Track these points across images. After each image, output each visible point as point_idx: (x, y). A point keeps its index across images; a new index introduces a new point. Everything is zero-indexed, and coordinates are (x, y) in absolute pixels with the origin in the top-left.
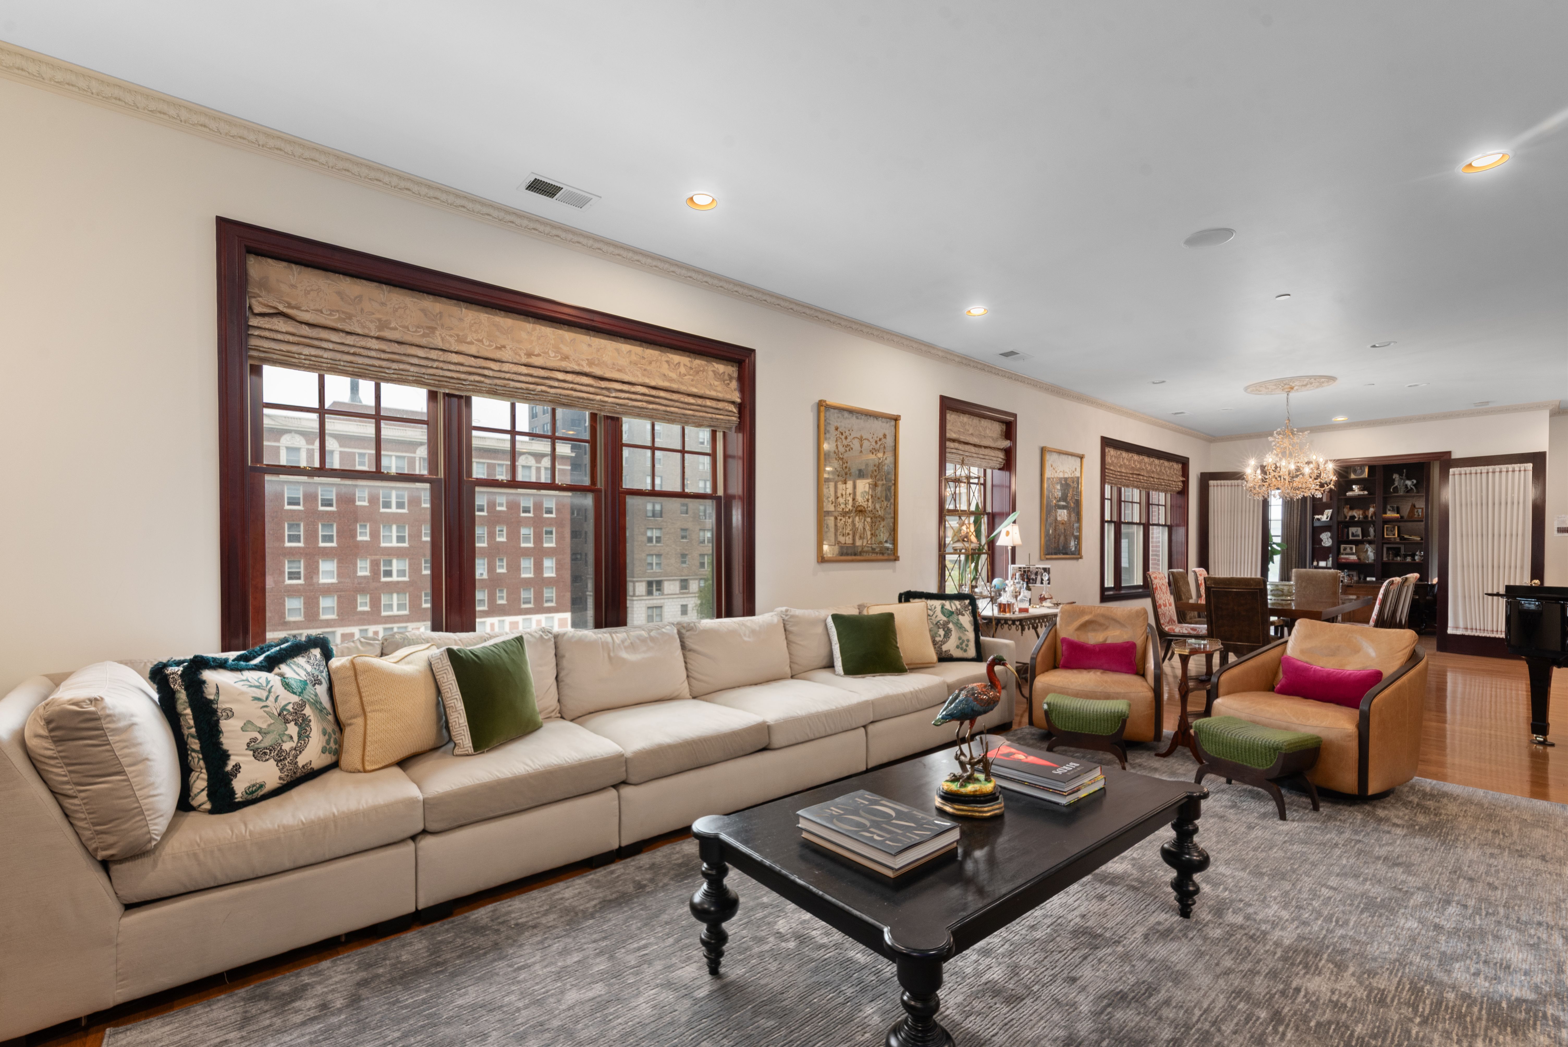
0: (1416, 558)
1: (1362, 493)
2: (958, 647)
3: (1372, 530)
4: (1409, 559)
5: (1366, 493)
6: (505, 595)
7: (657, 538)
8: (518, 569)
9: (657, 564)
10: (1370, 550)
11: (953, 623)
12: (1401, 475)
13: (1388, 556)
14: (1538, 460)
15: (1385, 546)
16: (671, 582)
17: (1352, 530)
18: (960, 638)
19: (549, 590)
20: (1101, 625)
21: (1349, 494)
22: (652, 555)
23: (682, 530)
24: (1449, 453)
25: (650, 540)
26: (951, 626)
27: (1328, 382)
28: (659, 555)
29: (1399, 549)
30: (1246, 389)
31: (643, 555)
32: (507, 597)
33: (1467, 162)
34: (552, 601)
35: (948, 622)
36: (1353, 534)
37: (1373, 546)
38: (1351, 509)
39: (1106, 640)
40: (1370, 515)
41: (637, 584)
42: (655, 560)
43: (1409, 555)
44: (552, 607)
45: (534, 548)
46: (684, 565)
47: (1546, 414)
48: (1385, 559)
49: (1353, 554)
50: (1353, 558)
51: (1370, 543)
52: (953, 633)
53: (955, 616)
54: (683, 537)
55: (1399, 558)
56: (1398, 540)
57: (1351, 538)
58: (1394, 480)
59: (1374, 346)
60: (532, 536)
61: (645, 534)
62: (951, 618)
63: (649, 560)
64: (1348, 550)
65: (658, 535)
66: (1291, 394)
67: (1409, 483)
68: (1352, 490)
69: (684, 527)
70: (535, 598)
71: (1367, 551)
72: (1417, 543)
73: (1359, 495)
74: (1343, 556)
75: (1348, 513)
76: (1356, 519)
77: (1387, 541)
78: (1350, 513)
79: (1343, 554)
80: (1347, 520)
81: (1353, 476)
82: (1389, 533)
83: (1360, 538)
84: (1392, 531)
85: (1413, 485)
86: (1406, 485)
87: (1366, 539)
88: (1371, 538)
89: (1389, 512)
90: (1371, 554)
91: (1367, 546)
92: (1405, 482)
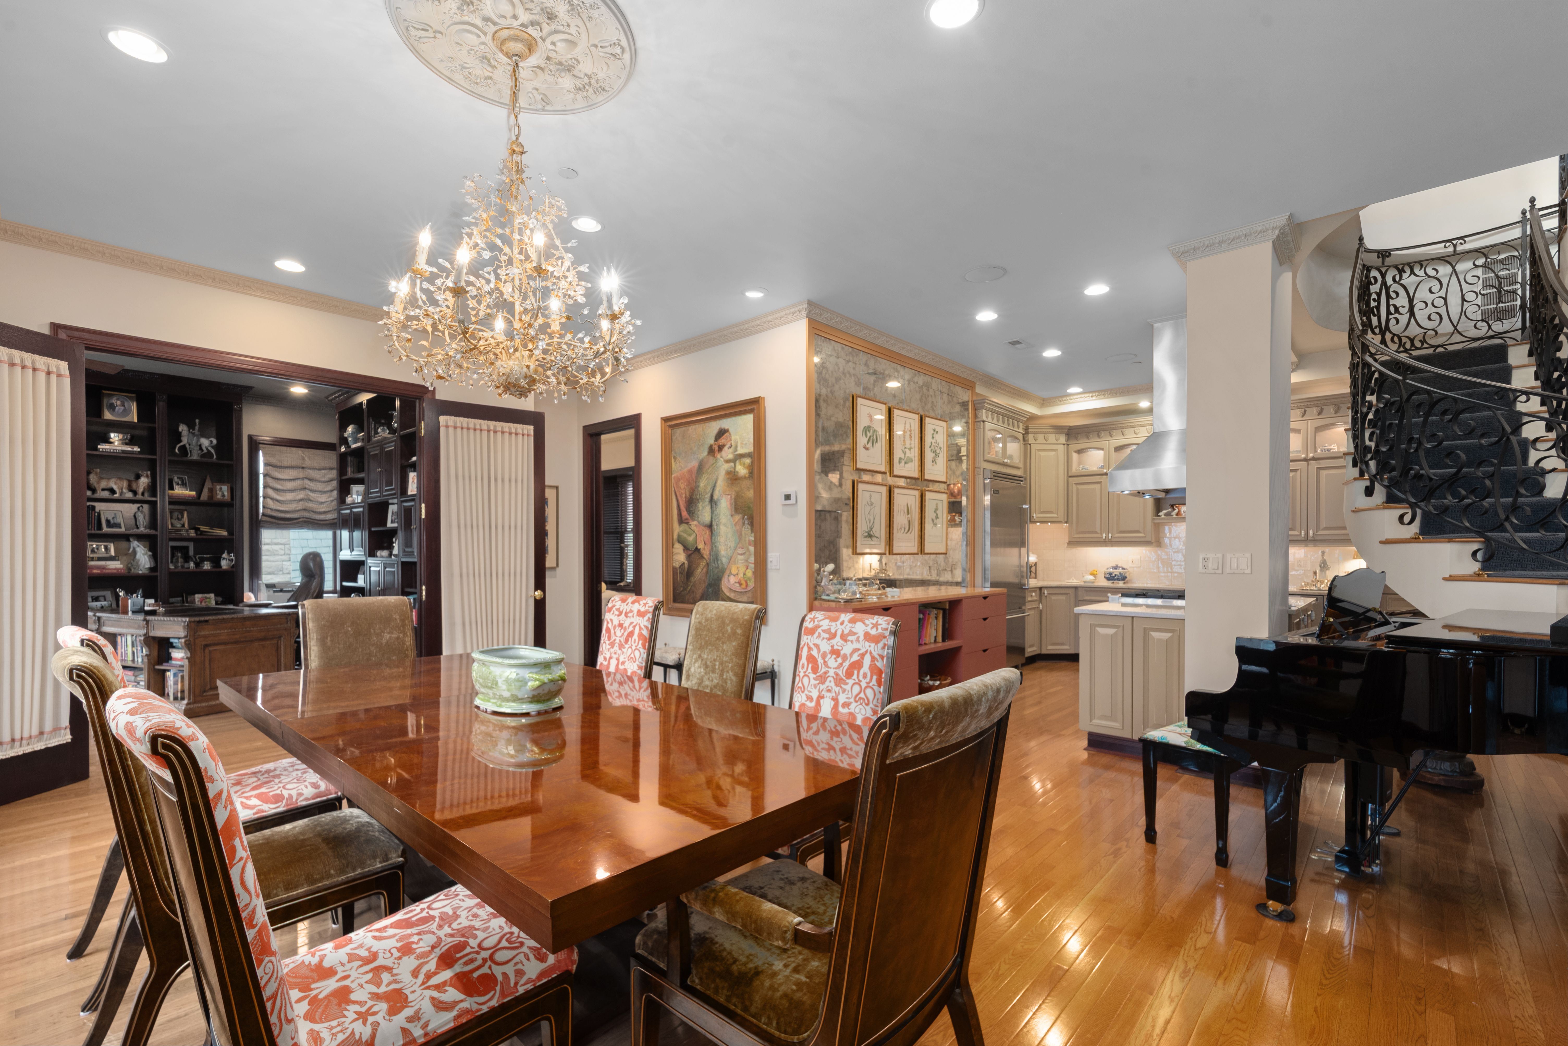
0: (222, 563)
1: (125, 448)
3: (140, 517)
4: (208, 566)
5: (137, 449)
10: (141, 550)
12: (191, 426)
13: (175, 562)
14: (536, 421)
21: (102, 447)
36: (108, 521)
40: (140, 492)
43: (207, 559)
48: (171, 566)
49: (109, 558)
55: (192, 564)
57: (105, 529)
64: (102, 552)
67: (205, 442)
68: (107, 441)
71: (135, 552)
73: (123, 452)
74: (92, 563)
75: (98, 482)
76: (117, 496)
77: (173, 535)
78: (104, 484)
79: (92, 559)
80: (96, 496)
81: (108, 415)
82: (175, 522)
83: (122, 530)
84: (179, 519)
85: (212, 447)
86: (200, 446)
87: (135, 531)
88: (142, 530)
89: (176, 487)
90: (143, 559)
91: (135, 543)
92: (198, 440)
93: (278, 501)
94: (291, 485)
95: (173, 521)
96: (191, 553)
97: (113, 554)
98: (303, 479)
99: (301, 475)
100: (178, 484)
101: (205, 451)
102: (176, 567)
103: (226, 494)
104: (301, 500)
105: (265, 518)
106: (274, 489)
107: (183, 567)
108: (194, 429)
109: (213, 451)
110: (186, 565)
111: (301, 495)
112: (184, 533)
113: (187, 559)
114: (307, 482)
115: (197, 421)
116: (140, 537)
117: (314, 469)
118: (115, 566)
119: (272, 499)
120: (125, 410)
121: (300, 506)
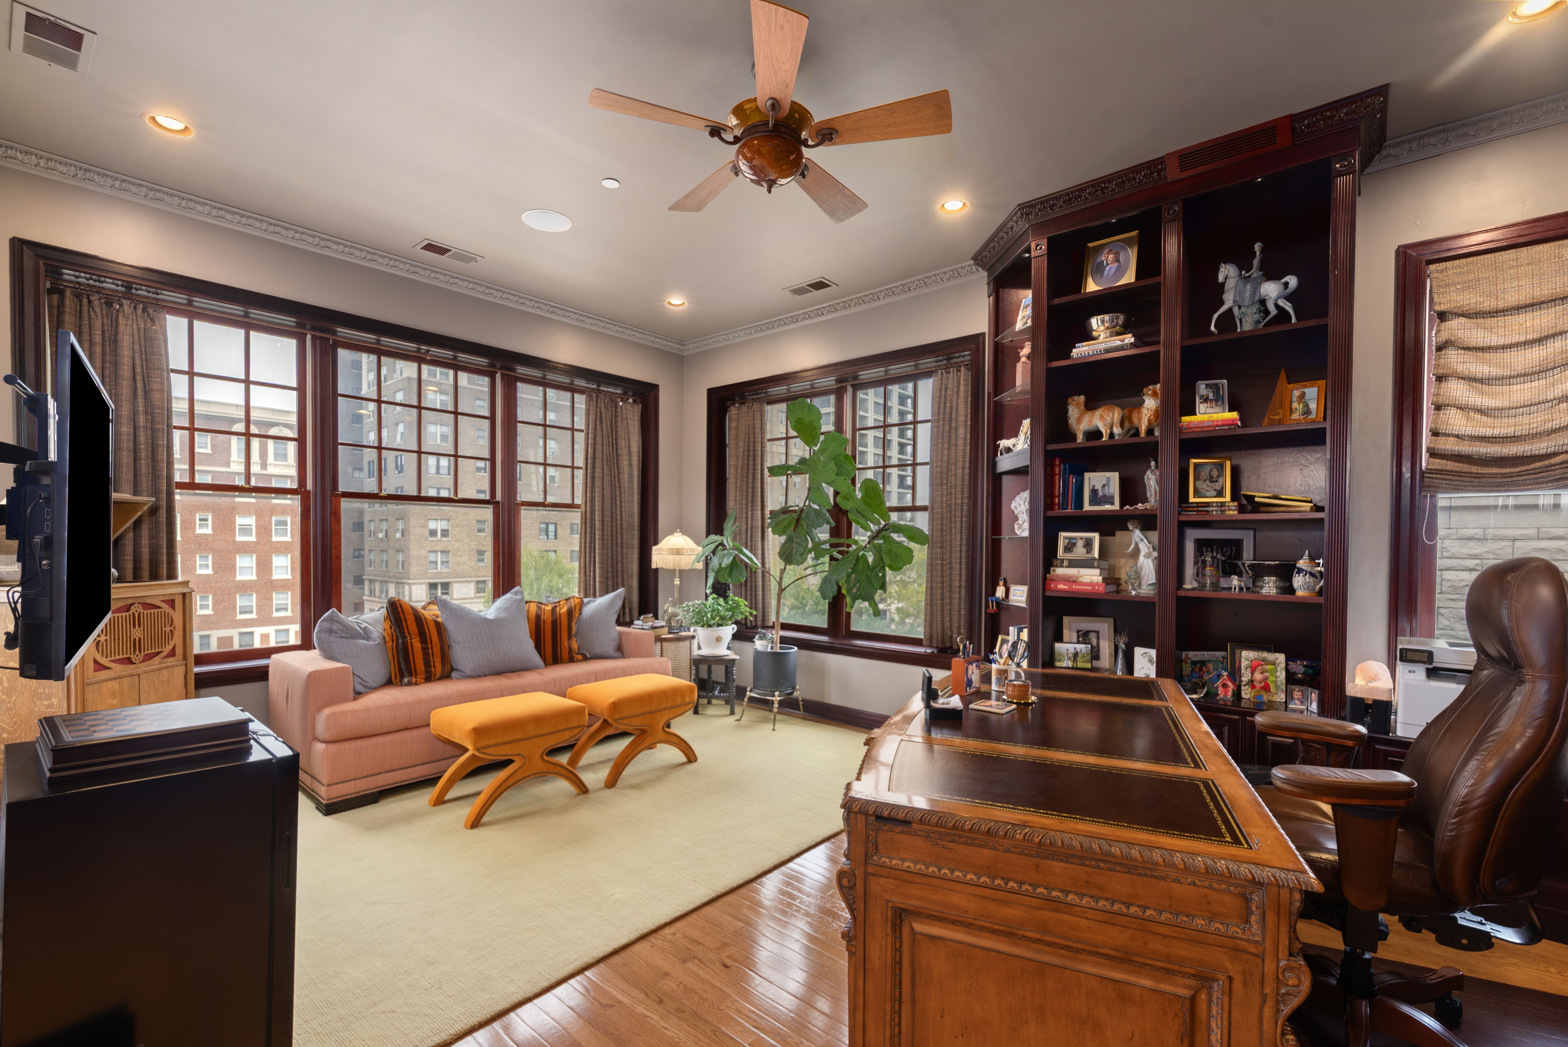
0: (1298, 581)
1: (1116, 342)
3: (1151, 480)
4: (1269, 587)
5: (1128, 342)
6: (210, 602)
7: (442, 530)
8: (232, 568)
9: (442, 562)
10: (1144, 548)
12: (1244, 265)
13: (1199, 574)
15: (1192, 535)
16: (463, 585)
17: (1094, 480)
19: (283, 596)
21: (1081, 351)
22: (436, 552)
23: (478, 521)
25: (433, 533)
28: (445, 552)
31: (423, 552)
32: (214, 606)
34: (286, 609)
36: (1094, 492)
37: (1154, 536)
38: (1090, 406)
40: (1143, 428)
41: (414, 587)
42: (439, 558)
43: (1271, 571)
44: (286, 617)
45: (257, 543)
46: (481, 564)
48: (1189, 584)
49: (1087, 564)
50: (1091, 577)
51: (1148, 523)
54: (480, 531)
55: (1235, 581)
56: (1232, 512)
57: (1087, 507)
58: (1221, 287)
60: (254, 527)
61: (425, 526)
63: (432, 557)
64: (1080, 551)
65: (445, 528)
67: (1271, 290)
69: (480, 518)
70: (258, 606)
71: (1132, 552)
72: (1303, 524)
73: (1112, 352)
74: (1062, 572)
77: (1202, 516)
84: (1212, 480)
85: (1288, 298)
86: (1263, 302)
87: (1135, 509)
88: (1150, 505)
89: (1201, 407)
90: (1146, 566)
91: (1135, 533)
92: (1256, 289)
93: (1481, 411)
94: (1530, 357)
95: (1199, 484)
97: (1096, 553)
100: (1206, 400)
101: (1273, 311)
102: (1201, 584)
103: (1313, 406)
105: (1438, 463)
106: (1470, 380)
107: (1215, 586)
108: (1249, 268)
109: (1288, 307)
110: (1223, 583)
112: (1219, 511)
115: (1257, 247)
118: (1094, 578)
119: (1463, 406)
120: (1118, 268)
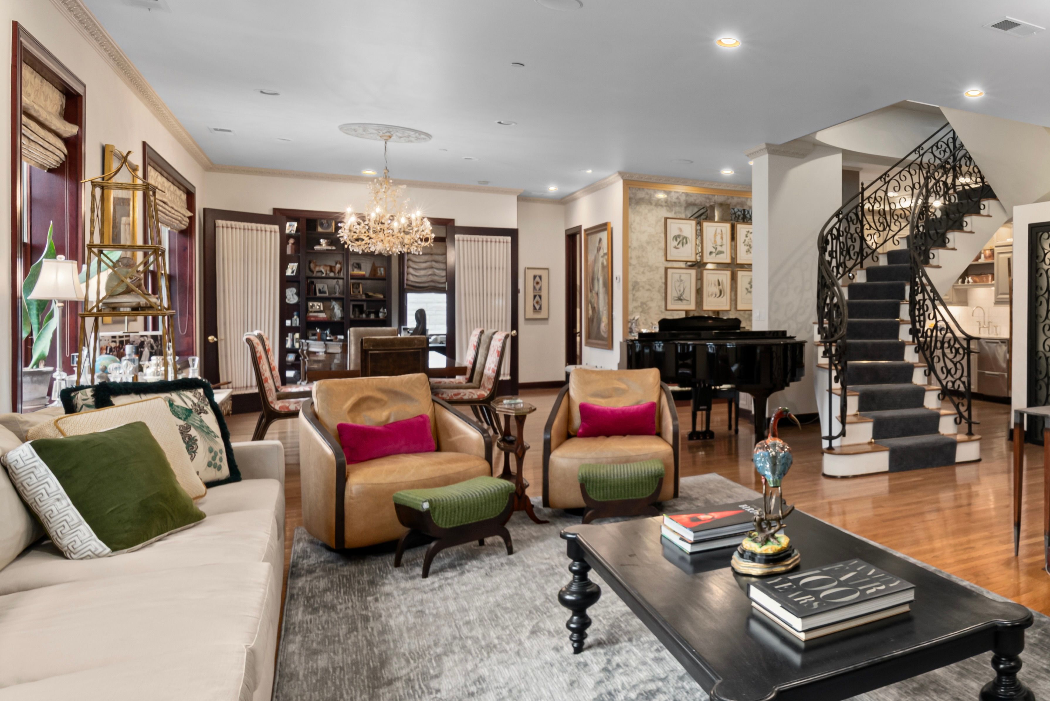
0: (380, 315)
1: (330, 248)
2: (209, 465)
3: (338, 287)
4: (372, 316)
5: (334, 248)
10: (336, 307)
11: (196, 428)
13: (353, 314)
14: (513, 234)
15: (351, 304)
17: (319, 286)
18: (211, 450)
20: (377, 401)
21: (317, 248)
24: (452, 221)
26: (193, 432)
27: (417, 139)
29: (362, 306)
30: (341, 128)
33: (719, 39)
35: (188, 428)
36: (320, 290)
38: (318, 264)
39: (388, 419)
40: (337, 271)
43: (372, 312)
47: (515, 198)
48: (351, 316)
49: (320, 312)
52: (199, 443)
53: (195, 416)
55: (363, 315)
56: (363, 297)
57: (318, 295)
59: (500, 123)
62: (190, 421)
64: (316, 308)
66: (389, 144)
68: (319, 244)
71: (334, 308)
72: (380, 301)
73: (327, 250)
74: (311, 314)
75: (315, 268)
76: (324, 275)
77: (353, 298)
78: (317, 269)
79: (311, 312)
80: (314, 275)
81: (320, 229)
82: (355, 290)
83: (327, 295)
84: (357, 288)
87: (333, 296)
88: (337, 295)
89: (355, 270)
90: (338, 312)
91: (334, 303)
93: (416, 276)
94: (424, 265)
96: (365, 308)
97: (322, 309)
98: (431, 261)
99: (430, 259)
100: (356, 268)
102: (355, 317)
103: (383, 273)
104: (430, 275)
105: (408, 287)
106: (414, 269)
107: (359, 316)
111: (430, 272)
112: (359, 297)
113: (361, 312)
114: (434, 264)
116: (336, 299)
117: (438, 254)
118: (322, 315)
119: (413, 275)
120: (328, 226)
121: (429, 279)
